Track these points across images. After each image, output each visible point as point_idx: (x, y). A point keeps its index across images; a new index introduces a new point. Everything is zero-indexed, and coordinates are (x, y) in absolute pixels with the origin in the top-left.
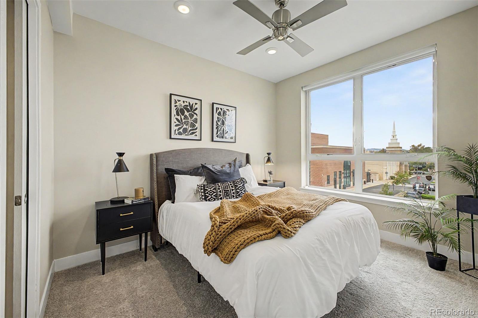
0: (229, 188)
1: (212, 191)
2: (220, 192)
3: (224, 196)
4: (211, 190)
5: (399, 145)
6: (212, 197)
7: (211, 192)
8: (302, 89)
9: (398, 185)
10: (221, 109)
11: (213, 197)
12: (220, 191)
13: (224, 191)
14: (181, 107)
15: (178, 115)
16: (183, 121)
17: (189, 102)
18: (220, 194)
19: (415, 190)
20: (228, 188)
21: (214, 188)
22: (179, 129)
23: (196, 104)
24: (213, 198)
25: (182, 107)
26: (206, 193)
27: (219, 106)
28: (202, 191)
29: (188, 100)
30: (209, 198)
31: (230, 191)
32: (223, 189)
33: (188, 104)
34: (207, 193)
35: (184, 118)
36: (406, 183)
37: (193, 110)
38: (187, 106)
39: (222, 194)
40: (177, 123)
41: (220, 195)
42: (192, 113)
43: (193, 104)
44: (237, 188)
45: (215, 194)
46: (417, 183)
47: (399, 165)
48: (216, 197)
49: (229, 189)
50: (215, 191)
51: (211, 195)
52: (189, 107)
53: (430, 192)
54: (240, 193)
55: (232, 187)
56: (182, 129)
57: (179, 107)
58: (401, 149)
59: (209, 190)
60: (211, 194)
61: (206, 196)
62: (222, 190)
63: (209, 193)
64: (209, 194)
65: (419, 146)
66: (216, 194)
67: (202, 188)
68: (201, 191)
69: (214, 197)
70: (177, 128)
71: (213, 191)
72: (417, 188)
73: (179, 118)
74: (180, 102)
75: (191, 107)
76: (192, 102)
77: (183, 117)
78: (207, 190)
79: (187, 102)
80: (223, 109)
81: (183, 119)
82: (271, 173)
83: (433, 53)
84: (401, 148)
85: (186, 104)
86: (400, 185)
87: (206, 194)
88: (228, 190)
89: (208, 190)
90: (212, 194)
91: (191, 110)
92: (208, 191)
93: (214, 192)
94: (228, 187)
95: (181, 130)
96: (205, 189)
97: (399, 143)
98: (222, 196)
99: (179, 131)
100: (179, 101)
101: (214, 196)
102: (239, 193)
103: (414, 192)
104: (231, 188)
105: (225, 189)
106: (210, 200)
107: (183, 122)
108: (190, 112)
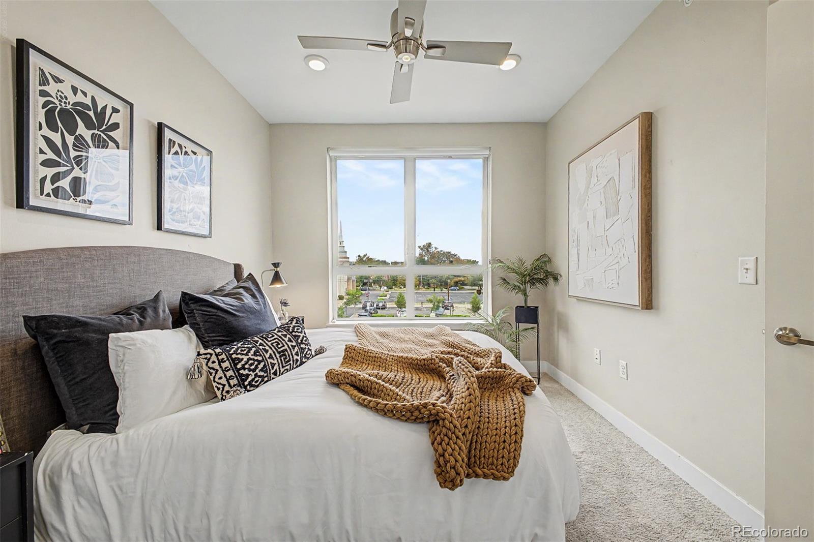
0: (285, 344)
1: (253, 359)
2: (271, 357)
3: (281, 366)
4: (249, 359)
5: (346, 255)
6: (256, 375)
7: (251, 362)
8: (328, 153)
9: (350, 307)
10: (180, 146)
11: (259, 374)
12: (270, 354)
13: (279, 353)
14: (63, 105)
15: (53, 127)
16: (73, 154)
17: (93, 97)
18: (272, 361)
19: (366, 311)
20: (284, 346)
21: (255, 352)
22: (56, 178)
23: (115, 110)
24: (260, 376)
25: (69, 107)
26: (240, 369)
27: (178, 139)
28: (226, 364)
29: (91, 90)
30: (250, 379)
31: (289, 350)
32: (274, 350)
33: (88, 101)
34: (243, 368)
35: (74, 145)
36: (357, 303)
37: (104, 127)
38: (86, 107)
39: (275, 362)
40: (51, 155)
41: (273, 365)
42: (103, 135)
43: (105, 107)
44: (299, 341)
45: (262, 364)
46: (368, 302)
47: (346, 280)
48: (265, 373)
49: (286, 347)
50: (260, 358)
51: (254, 370)
52: (91, 113)
53: (378, 310)
54: (306, 350)
55: (290, 340)
56: (69, 179)
57: (57, 102)
58: (347, 260)
59: (245, 358)
60: (253, 367)
61: (242, 375)
62: (274, 352)
63: (247, 366)
64: (250, 370)
65: (365, 256)
66: (265, 366)
67: (220, 358)
68: (221, 367)
69: (262, 374)
70: (50, 172)
71: (256, 358)
72: (368, 308)
73: (56, 138)
74: (59, 86)
75: (101, 115)
76: (103, 100)
77: (70, 140)
78: (240, 360)
79: (85, 94)
80: (183, 148)
81: (70, 146)
82: (285, 303)
83: (485, 156)
84: (348, 258)
85: (80, 98)
86: (353, 306)
87: (241, 372)
88: (286, 350)
89: (243, 359)
90: (257, 367)
91: (100, 126)
92: (243, 363)
93: (259, 362)
94: (284, 342)
95: (65, 183)
96: (234, 360)
97: (346, 252)
98: (276, 367)
99: (56, 185)
100: (58, 80)
101: (261, 370)
102: (305, 353)
103: (365, 314)
104: (289, 344)
105: (279, 348)
106: (253, 383)
107: (72, 157)
108: (96, 132)
